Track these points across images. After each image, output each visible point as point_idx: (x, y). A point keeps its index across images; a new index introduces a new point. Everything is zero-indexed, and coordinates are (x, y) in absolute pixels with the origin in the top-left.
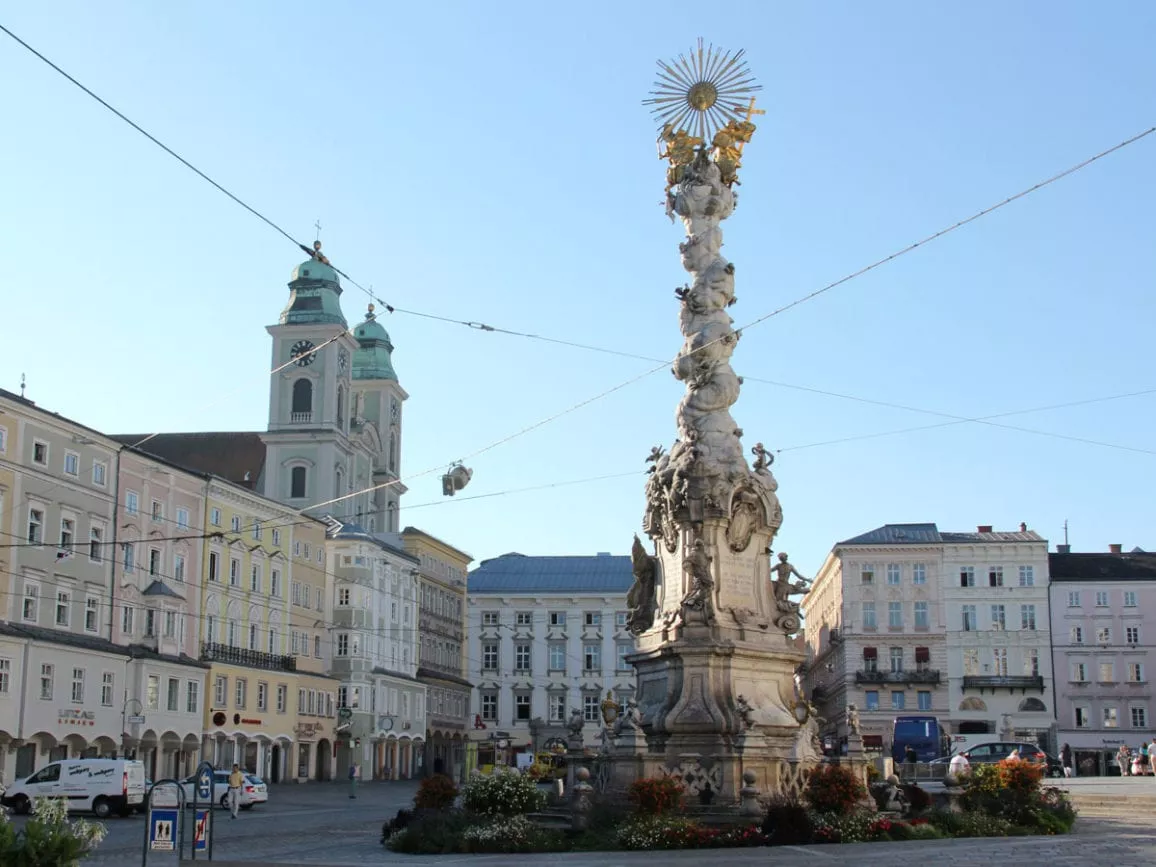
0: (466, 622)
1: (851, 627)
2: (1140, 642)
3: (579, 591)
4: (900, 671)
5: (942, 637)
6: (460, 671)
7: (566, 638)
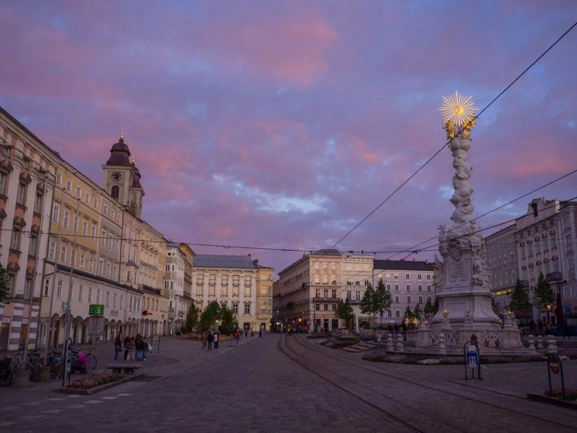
0: (193, 277)
1: (312, 283)
2: (399, 290)
3: (220, 267)
4: (327, 298)
5: (340, 287)
6: (190, 295)
7: (215, 284)
